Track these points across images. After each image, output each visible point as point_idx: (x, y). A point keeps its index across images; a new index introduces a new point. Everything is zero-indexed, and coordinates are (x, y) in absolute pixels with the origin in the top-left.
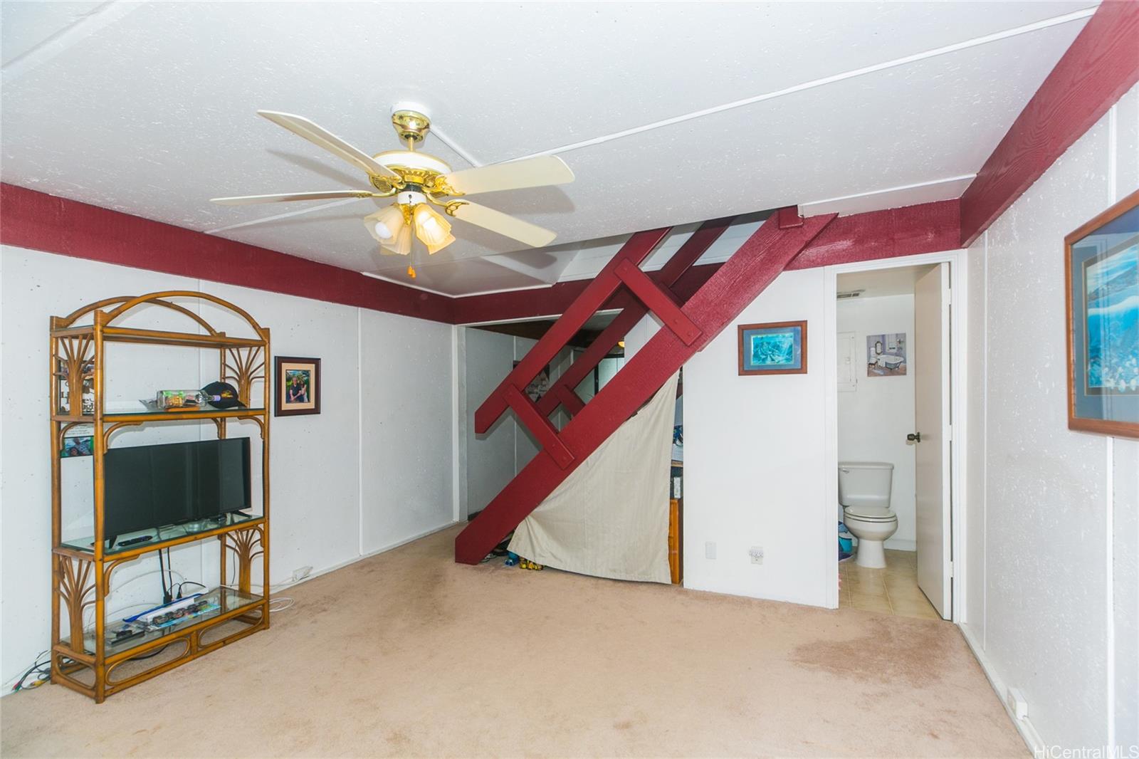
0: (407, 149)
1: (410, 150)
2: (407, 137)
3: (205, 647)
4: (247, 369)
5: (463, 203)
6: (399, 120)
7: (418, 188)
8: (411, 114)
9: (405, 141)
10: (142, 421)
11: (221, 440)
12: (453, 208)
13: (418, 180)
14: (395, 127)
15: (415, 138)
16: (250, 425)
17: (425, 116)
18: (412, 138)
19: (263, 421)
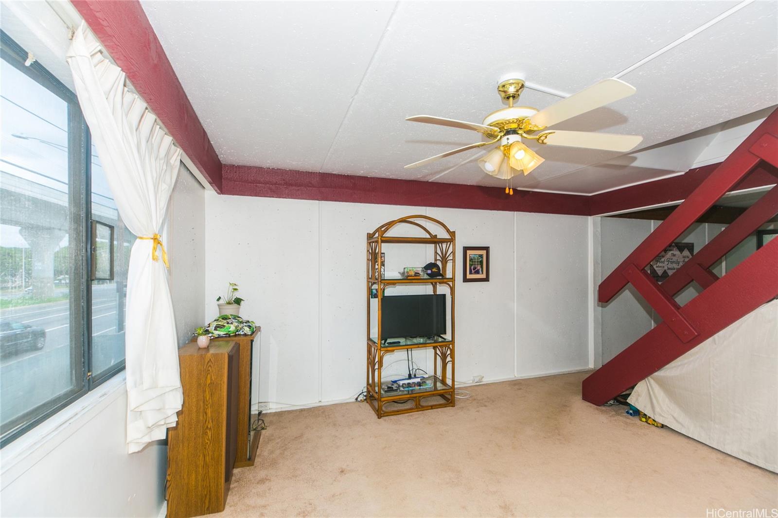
0: (507, 106)
1: (510, 107)
2: (508, 98)
3: (423, 407)
4: (446, 254)
5: (550, 133)
6: (502, 89)
7: (514, 132)
8: (511, 81)
9: (506, 101)
10: (396, 283)
11: (434, 294)
12: (542, 138)
13: (514, 126)
14: (499, 94)
15: (514, 97)
16: (446, 287)
17: (521, 80)
18: (511, 98)
19: (451, 285)
